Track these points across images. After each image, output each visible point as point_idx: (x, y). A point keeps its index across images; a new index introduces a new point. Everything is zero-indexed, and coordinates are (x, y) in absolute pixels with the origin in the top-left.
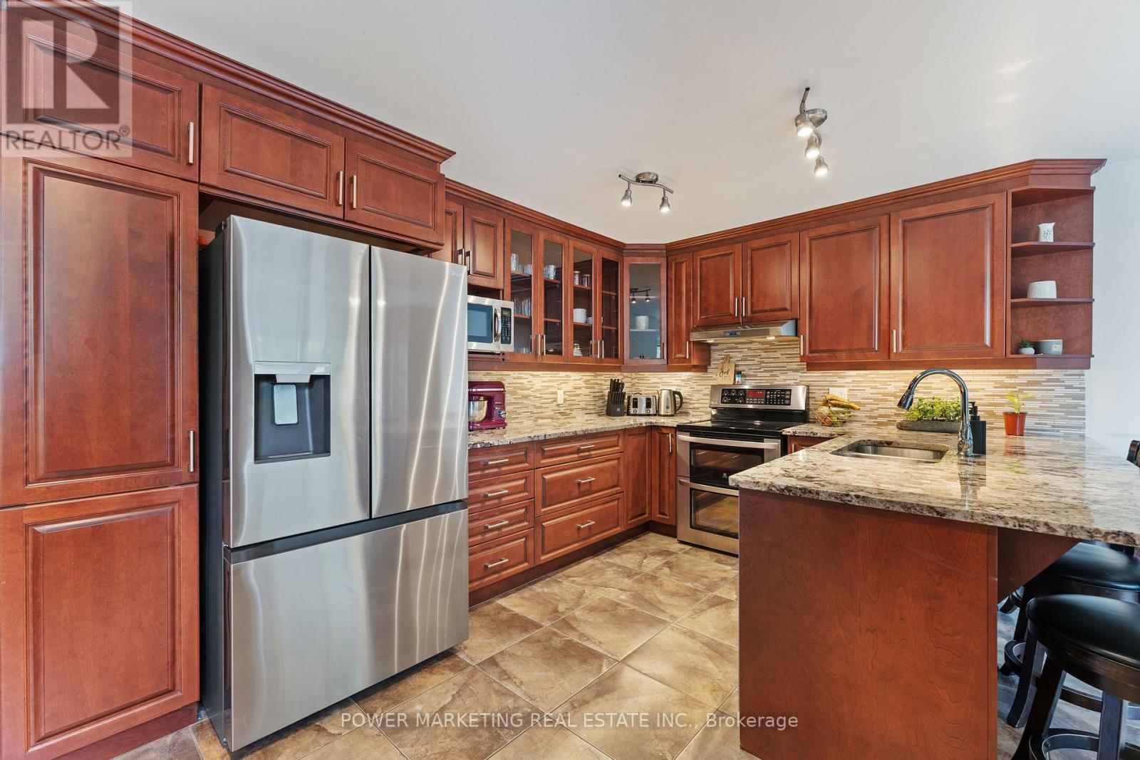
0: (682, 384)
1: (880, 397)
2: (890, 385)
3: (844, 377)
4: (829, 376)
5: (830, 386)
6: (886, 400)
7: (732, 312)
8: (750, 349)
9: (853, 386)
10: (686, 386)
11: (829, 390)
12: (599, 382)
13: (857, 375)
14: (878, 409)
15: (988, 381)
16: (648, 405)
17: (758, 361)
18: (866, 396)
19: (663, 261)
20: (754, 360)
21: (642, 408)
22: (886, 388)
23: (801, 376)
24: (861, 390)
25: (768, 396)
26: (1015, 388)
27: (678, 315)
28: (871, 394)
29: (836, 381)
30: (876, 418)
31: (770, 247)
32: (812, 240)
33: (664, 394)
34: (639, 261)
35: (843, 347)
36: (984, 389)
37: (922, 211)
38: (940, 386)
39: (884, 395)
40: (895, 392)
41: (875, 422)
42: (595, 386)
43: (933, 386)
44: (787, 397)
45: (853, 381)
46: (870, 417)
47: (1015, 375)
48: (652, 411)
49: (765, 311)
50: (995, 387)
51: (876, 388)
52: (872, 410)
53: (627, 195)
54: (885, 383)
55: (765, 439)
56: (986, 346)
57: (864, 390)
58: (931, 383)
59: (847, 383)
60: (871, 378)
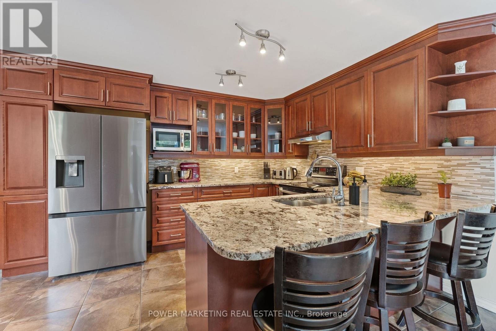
0: (299, 164)
1: (379, 172)
2: (383, 166)
3: (362, 161)
4: (356, 161)
5: (356, 166)
6: (381, 174)
7: (306, 129)
8: (323, 147)
9: (366, 166)
10: (300, 166)
11: (355, 168)
12: (260, 163)
13: (369, 160)
14: (378, 179)
15: (434, 164)
16: (281, 174)
17: (327, 153)
18: (372, 172)
19: (283, 106)
20: (325, 152)
21: (278, 176)
22: (382, 168)
23: (344, 161)
24: (370, 168)
25: (327, 171)
26: (450, 168)
28: (375, 170)
29: (358, 163)
30: (376, 184)
31: (320, 94)
32: (336, 89)
33: (288, 169)
34: (271, 107)
35: (349, 145)
36: (432, 169)
38: (408, 167)
39: (381, 171)
40: (386, 170)
41: (376, 186)
42: (258, 165)
43: (405, 166)
44: (335, 171)
45: (366, 163)
46: (374, 184)
48: (283, 177)
49: (319, 128)
50: (438, 168)
51: (376, 167)
52: (375, 180)
53: (222, 81)
54: (381, 164)
56: (416, 142)
57: (371, 168)
58: (404, 165)
59: (364, 164)
60: (374, 162)
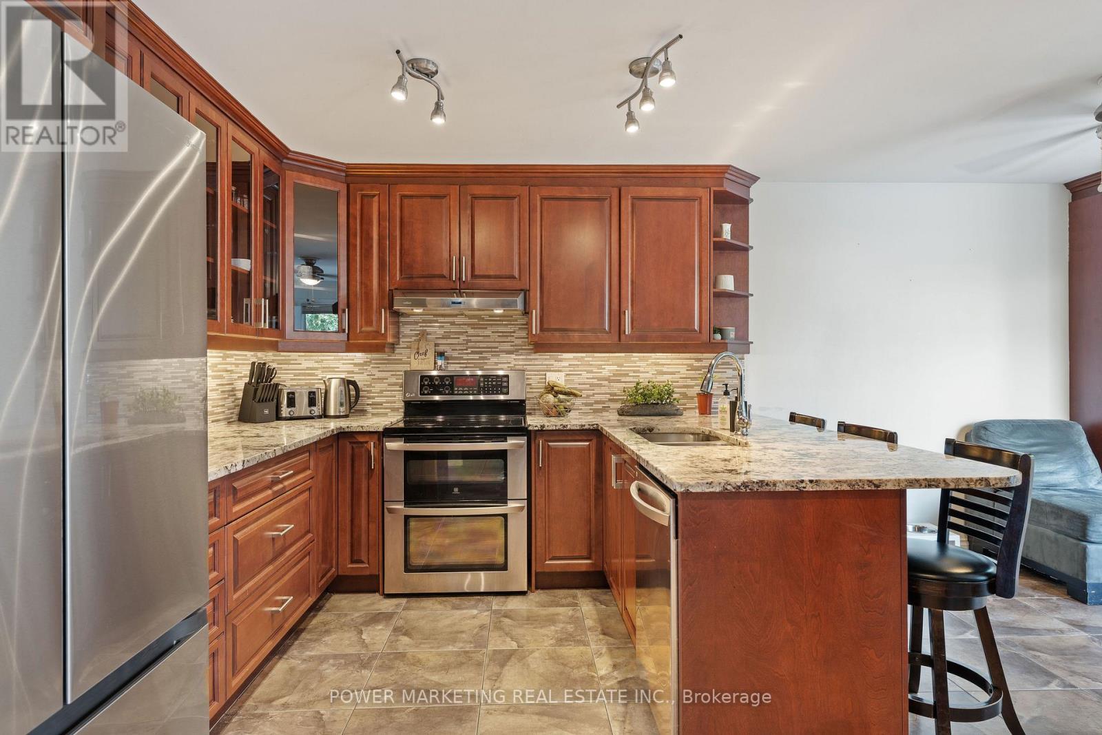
0: (356, 369)
1: (595, 381)
2: (604, 369)
3: (561, 360)
4: (546, 359)
5: (547, 371)
6: (601, 385)
7: (446, 272)
8: (453, 324)
9: (570, 371)
10: (363, 373)
11: (545, 375)
12: (229, 367)
13: (575, 359)
14: (594, 394)
15: (683, 365)
16: (312, 402)
17: (464, 340)
18: (581, 381)
19: (342, 188)
20: (459, 338)
21: (302, 407)
22: (601, 373)
23: (514, 359)
24: (579, 375)
25: (482, 384)
26: (701, 370)
27: (366, 270)
28: (587, 378)
29: (552, 365)
30: (591, 404)
31: (494, 198)
32: (543, 199)
33: (334, 384)
34: (308, 181)
36: (679, 372)
37: (648, 191)
38: (647, 369)
39: (599, 379)
40: (610, 376)
41: (591, 409)
43: (641, 369)
44: (505, 384)
45: (570, 365)
46: (586, 404)
47: (700, 359)
48: (317, 410)
49: (489, 277)
50: (687, 370)
51: (591, 372)
52: (588, 396)
53: (400, 84)
54: (599, 367)
55: (508, 438)
56: (696, 331)
57: (581, 375)
58: (639, 367)
59: (564, 367)
60: (589, 361)
